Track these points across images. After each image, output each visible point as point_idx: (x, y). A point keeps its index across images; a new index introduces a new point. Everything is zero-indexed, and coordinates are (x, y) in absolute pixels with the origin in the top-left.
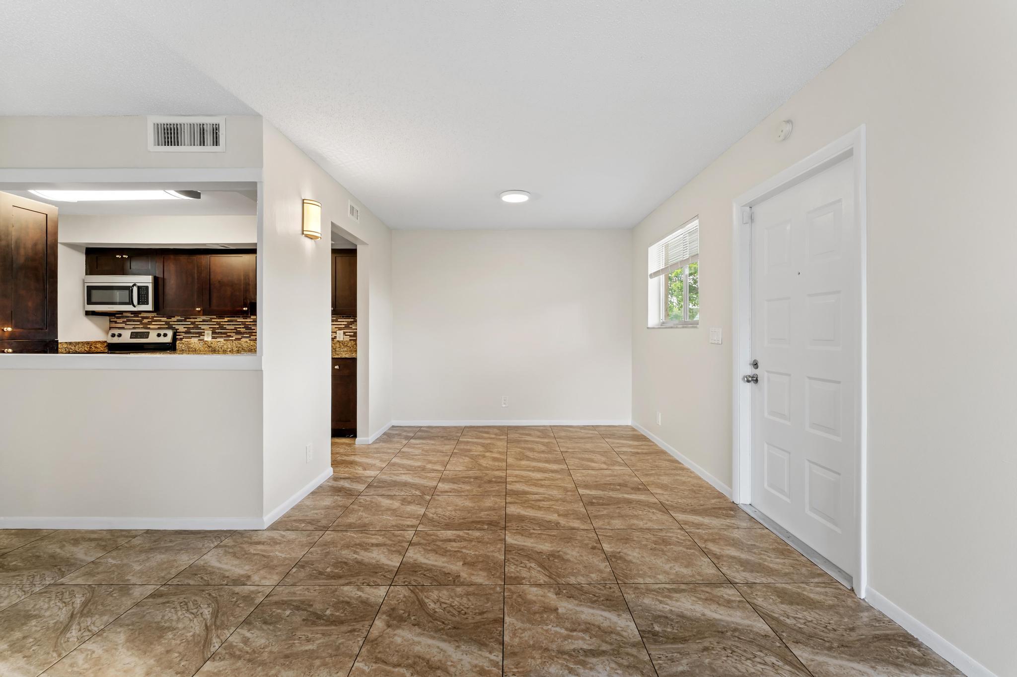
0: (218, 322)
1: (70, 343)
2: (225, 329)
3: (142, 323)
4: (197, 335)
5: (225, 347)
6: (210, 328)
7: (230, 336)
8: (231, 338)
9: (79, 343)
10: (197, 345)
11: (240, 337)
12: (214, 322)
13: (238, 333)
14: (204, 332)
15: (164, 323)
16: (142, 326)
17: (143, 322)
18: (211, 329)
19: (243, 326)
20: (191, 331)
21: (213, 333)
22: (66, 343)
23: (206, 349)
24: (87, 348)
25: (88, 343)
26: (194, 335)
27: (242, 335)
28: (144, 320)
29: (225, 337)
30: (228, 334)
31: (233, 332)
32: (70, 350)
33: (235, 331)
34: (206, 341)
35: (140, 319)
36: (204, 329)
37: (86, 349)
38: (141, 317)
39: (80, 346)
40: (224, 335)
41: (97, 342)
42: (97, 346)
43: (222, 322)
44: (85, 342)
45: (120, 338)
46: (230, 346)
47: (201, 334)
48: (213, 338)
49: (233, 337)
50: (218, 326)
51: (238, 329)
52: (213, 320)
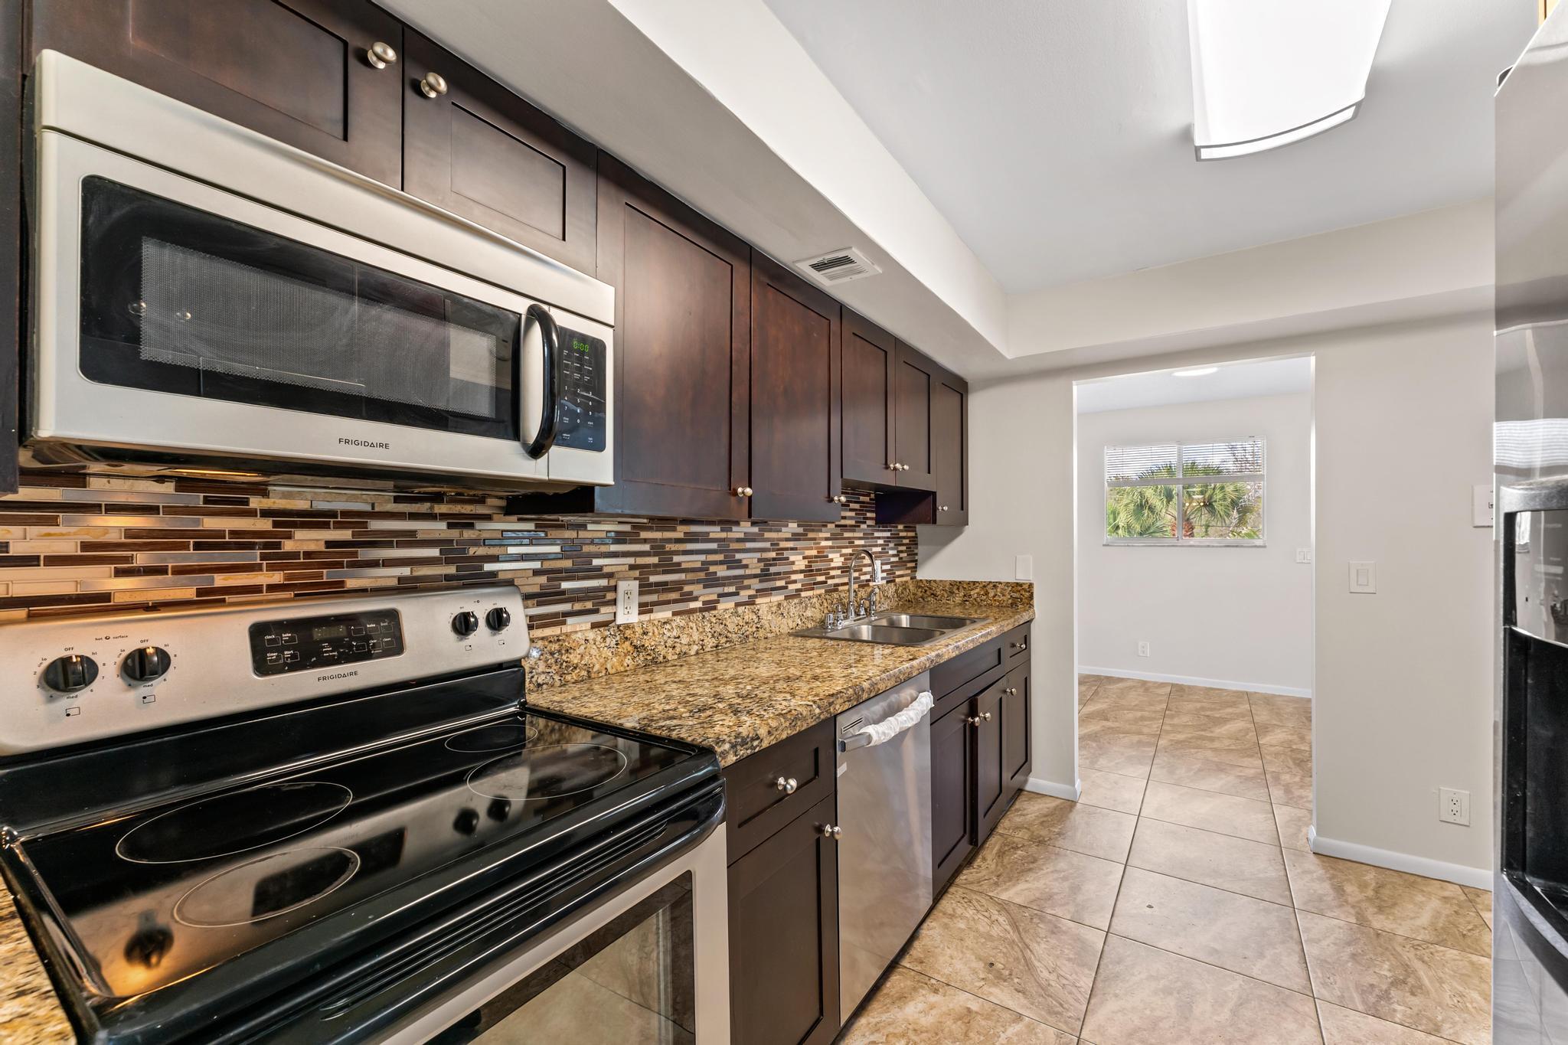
0: (654, 540)
2: (677, 568)
3: (276, 558)
4: (589, 605)
5: (685, 640)
6: (632, 567)
7: (691, 597)
8: (693, 605)
10: (594, 652)
11: (715, 597)
12: (645, 541)
13: (711, 581)
14: (615, 589)
15: (435, 552)
16: (277, 578)
17: (288, 546)
18: (637, 573)
19: (720, 557)
20: (565, 585)
21: (645, 588)
23: (628, 661)
26: (578, 606)
27: (719, 590)
28: (300, 534)
29: (676, 601)
30: (687, 589)
31: (698, 581)
33: (702, 575)
34: (628, 626)
35: (266, 525)
36: (610, 576)
38: (266, 513)
40: (674, 596)
43: (669, 541)
45: (158, 687)
46: (696, 637)
47: (603, 598)
48: (645, 608)
49: (696, 599)
50: (655, 560)
51: (712, 569)
52: (644, 535)
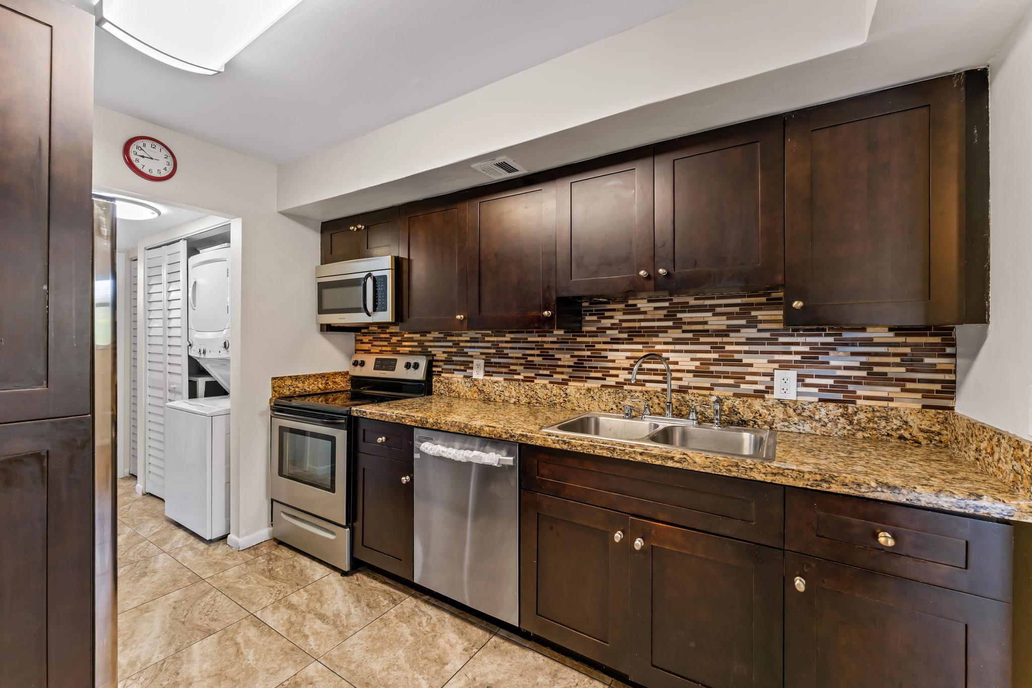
0: (494, 341)
1: (297, 378)
2: (506, 356)
3: (390, 344)
4: (462, 368)
5: (507, 394)
6: (482, 354)
7: (515, 372)
8: (516, 377)
9: (310, 376)
10: (461, 387)
11: (533, 375)
12: (488, 342)
13: (530, 366)
14: (472, 362)
15: (416, 344)
16: (389, 349)
17: (392, 341)
18: (484, 357)
19: (538, 352)
20: (454, 358)
21: (488, 364)
22: (290, 377)
23: (476, 395)
24: (322, 384)
25: (323, 376)
26: (458, 367)
27: (536, 371)
28: (393, 338)
29: (506, 373)
30: (512, 367)
31: (521, 365)
32: (297, 389)
33: (523, 361)
34: (476, 380)
35: (388, 336)
36: (472, 356)
37: (320, 386)
38: (389, 333)
39: (311, 381)
40: (504, 370)
41: (336, 373)
42: (337, 380)
43: (502, 342)
44: (319, 375)
45: (364, 368)
46: (514, 394)
47: (468, 365)
48: (487, 374)
49: (519, 374)
50: (494, 351)
51: (530, 358)
52: (487, 339)
